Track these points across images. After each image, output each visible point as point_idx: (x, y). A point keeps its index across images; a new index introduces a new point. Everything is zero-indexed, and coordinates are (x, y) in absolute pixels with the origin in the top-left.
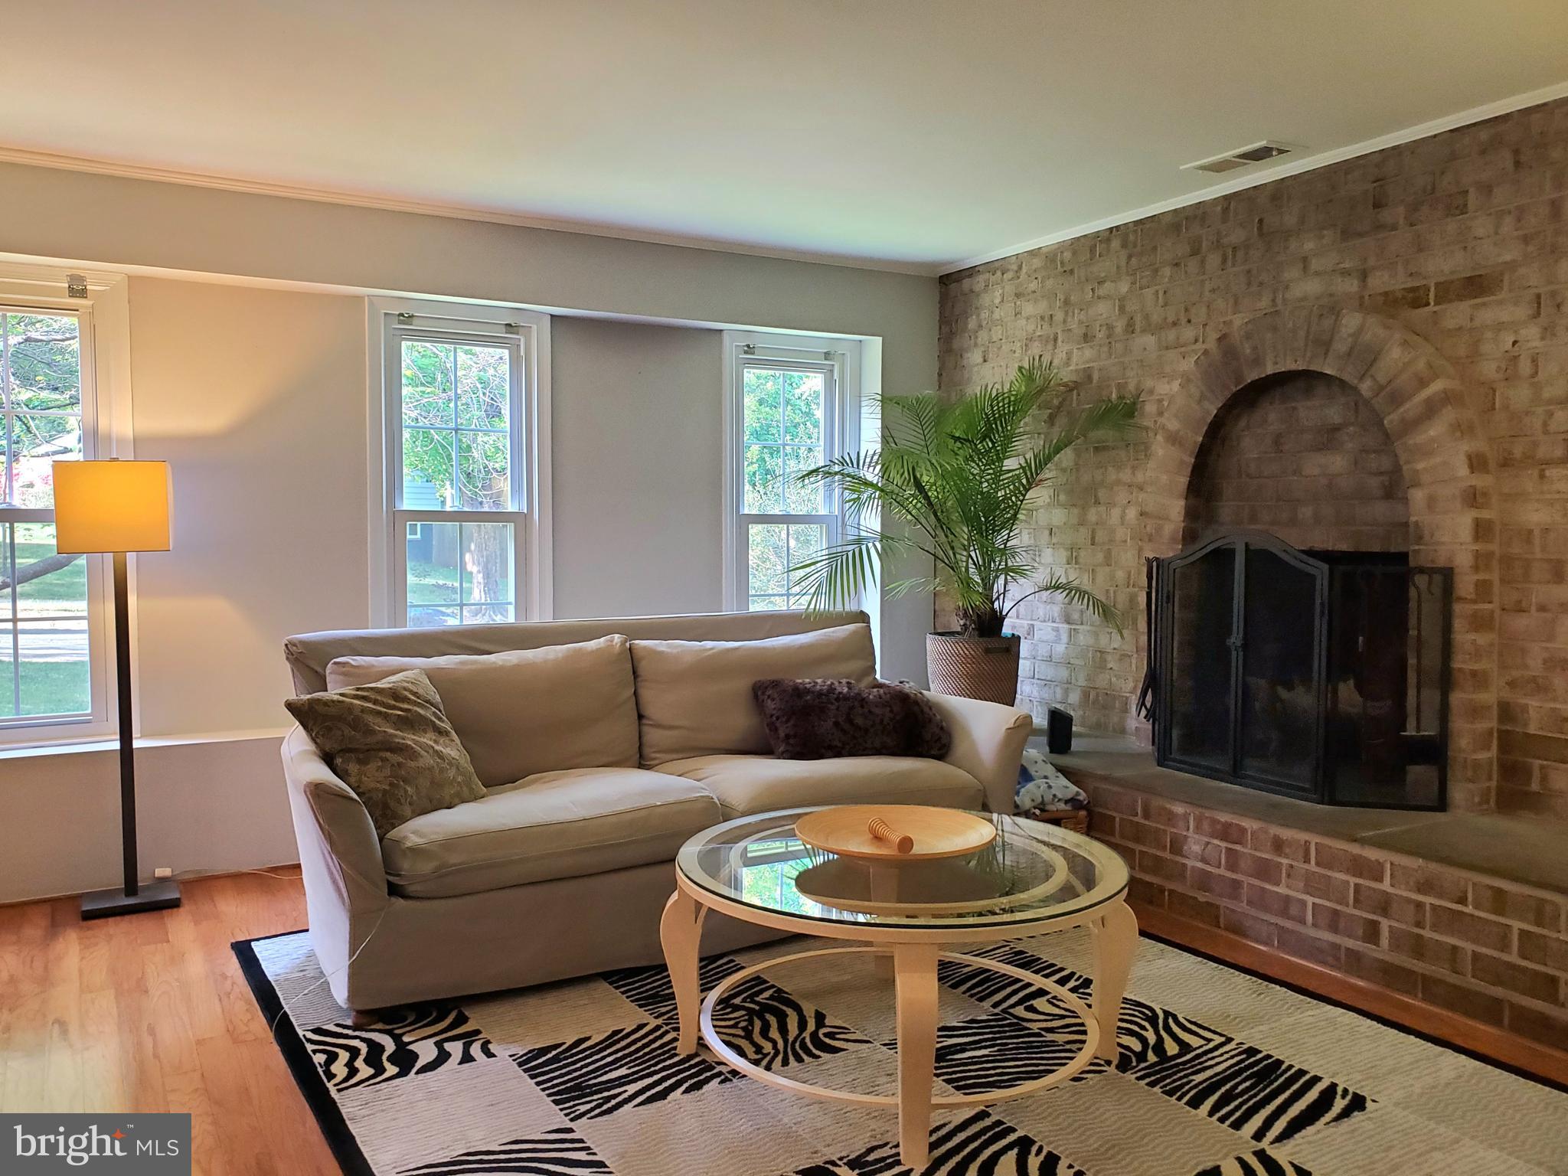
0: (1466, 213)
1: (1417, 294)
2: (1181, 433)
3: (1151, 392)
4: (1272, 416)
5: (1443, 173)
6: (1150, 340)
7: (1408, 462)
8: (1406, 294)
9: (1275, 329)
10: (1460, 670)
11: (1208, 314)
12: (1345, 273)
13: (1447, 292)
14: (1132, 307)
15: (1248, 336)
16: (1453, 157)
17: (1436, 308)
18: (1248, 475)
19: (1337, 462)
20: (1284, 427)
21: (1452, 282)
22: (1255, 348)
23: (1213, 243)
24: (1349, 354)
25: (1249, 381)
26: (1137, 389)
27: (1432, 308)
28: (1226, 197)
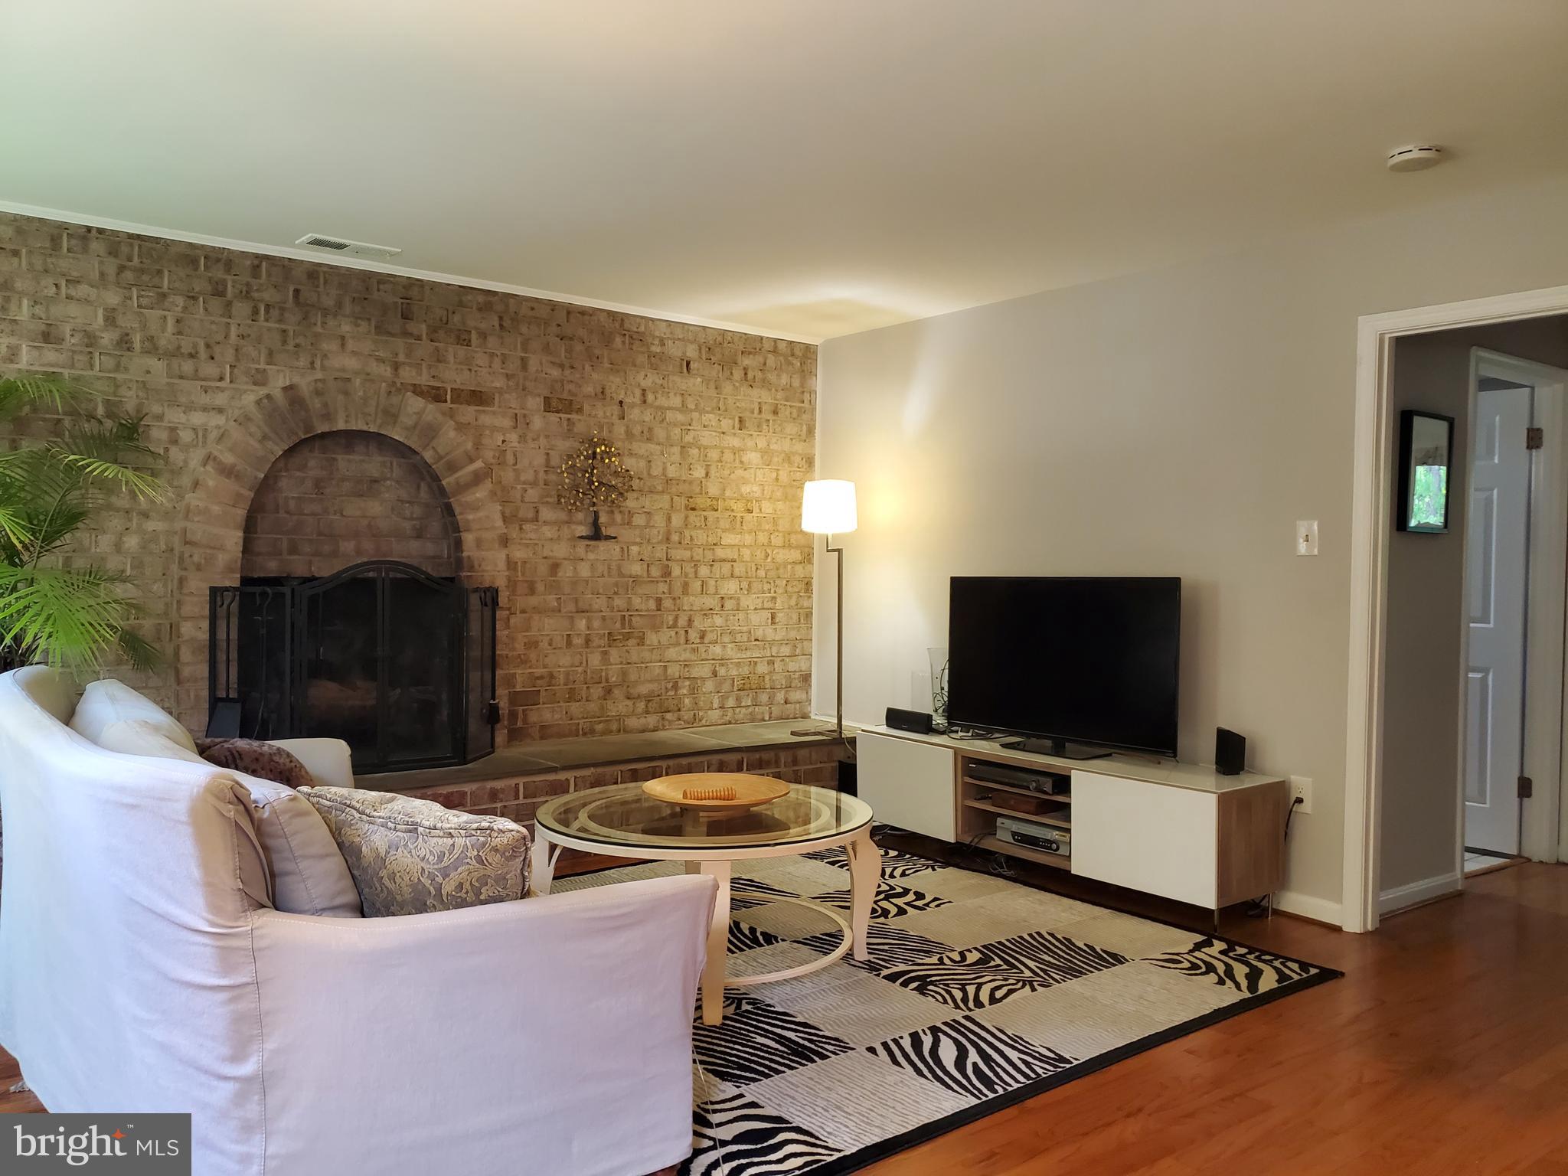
0: (470, 346)
1: (438, 392)
2: (237, 468)
3: (160, 417)
4: (312, 463)
5: (454, 313)
6: (158, 366)
7: (461, 514)
8: (430, 390)
9: (346, 393)
10: (499, 655)
11: (236, 356)
12: (380, 360)
13: (459, 396)
14: (127, 321)
15: (318, 393)
16: (461, 304)
17: (452, 406)
18: (287, 512)
19: (375, 508)
20: (325, 473)
21: (463, 390)
22: (325, 405)
23: (241, 292)
24: (415, 427)
25: (320, 432)
26: (138, 411)
27: (449, 404)
28: (257, 256)
